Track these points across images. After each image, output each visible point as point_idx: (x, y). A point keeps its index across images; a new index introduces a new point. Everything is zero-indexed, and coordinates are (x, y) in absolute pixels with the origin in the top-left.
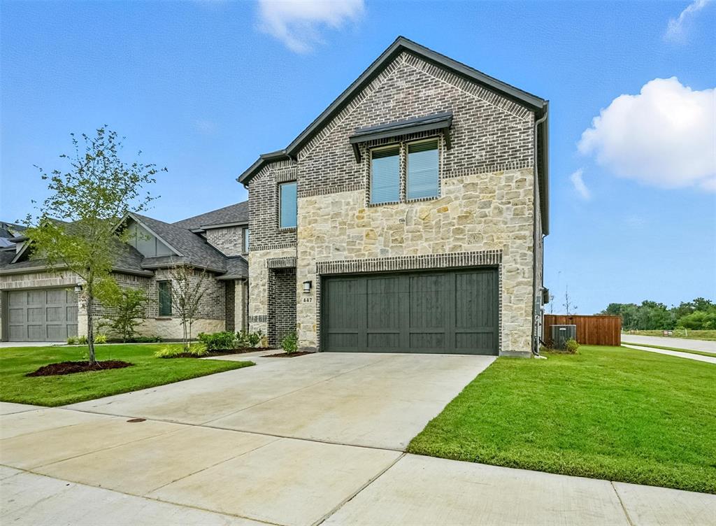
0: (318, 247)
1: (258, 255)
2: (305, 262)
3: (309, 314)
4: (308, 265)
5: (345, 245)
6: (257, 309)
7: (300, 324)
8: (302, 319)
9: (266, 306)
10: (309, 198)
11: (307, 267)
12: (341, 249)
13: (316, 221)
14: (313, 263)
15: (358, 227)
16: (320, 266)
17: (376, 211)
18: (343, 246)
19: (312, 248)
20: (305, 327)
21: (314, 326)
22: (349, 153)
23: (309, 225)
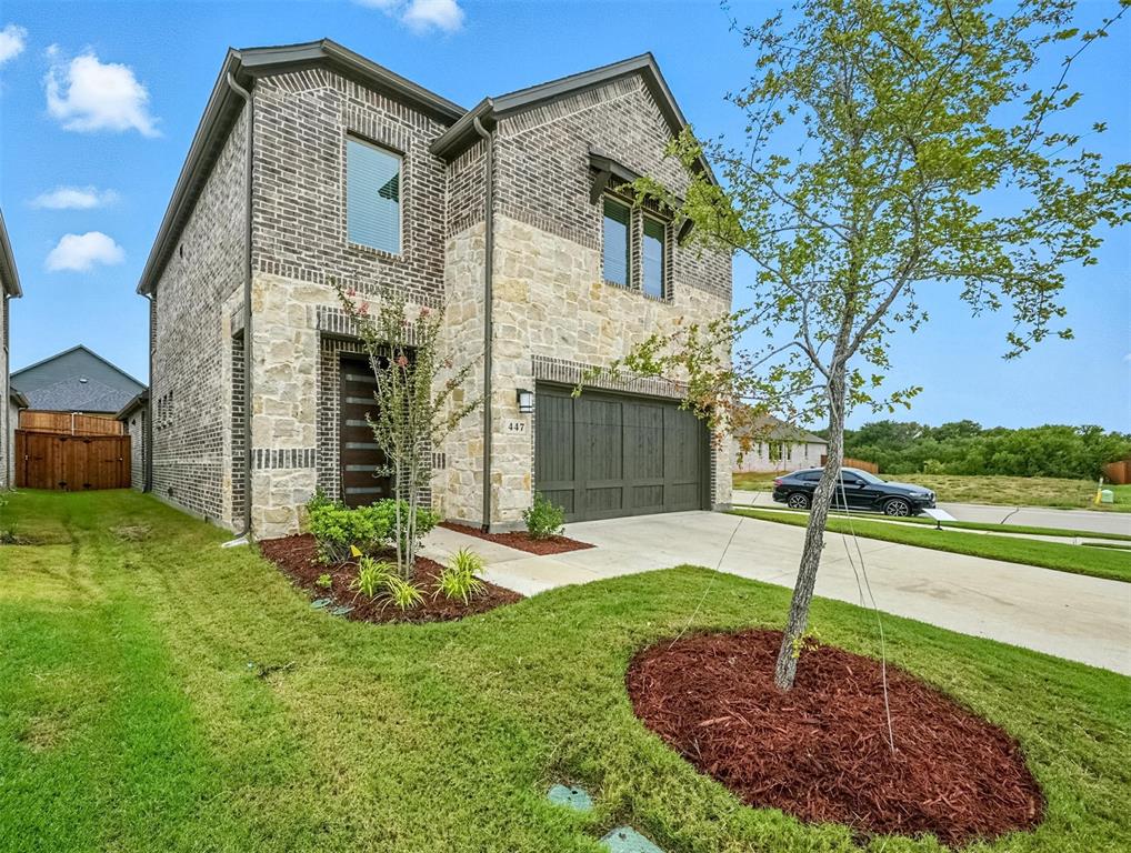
0: (532, 327)
1: (290, 289)
2: (512, 350)
3: (517, 456)
4: (518, 356)
5: (575, 334)
6: (283, 431)
7: (500, 475)
8: (506, 465)
9: (315, 426)
10: (519, 224)
11: (516, 361)
12: (570, 340)
13: (530, 275)
14: (527, 354)
15: (593, 311)
16: (538, 363)
17: (614, 295)
18: (572, 337)
19: (522, 323)
20: (511, 481)
21: (526, 480)
22: (580, 178)
23: (520, 276)
